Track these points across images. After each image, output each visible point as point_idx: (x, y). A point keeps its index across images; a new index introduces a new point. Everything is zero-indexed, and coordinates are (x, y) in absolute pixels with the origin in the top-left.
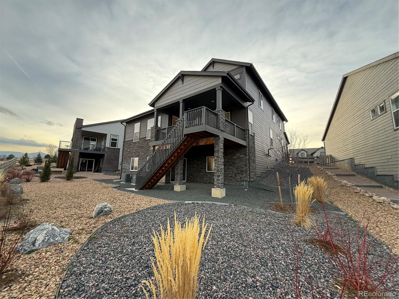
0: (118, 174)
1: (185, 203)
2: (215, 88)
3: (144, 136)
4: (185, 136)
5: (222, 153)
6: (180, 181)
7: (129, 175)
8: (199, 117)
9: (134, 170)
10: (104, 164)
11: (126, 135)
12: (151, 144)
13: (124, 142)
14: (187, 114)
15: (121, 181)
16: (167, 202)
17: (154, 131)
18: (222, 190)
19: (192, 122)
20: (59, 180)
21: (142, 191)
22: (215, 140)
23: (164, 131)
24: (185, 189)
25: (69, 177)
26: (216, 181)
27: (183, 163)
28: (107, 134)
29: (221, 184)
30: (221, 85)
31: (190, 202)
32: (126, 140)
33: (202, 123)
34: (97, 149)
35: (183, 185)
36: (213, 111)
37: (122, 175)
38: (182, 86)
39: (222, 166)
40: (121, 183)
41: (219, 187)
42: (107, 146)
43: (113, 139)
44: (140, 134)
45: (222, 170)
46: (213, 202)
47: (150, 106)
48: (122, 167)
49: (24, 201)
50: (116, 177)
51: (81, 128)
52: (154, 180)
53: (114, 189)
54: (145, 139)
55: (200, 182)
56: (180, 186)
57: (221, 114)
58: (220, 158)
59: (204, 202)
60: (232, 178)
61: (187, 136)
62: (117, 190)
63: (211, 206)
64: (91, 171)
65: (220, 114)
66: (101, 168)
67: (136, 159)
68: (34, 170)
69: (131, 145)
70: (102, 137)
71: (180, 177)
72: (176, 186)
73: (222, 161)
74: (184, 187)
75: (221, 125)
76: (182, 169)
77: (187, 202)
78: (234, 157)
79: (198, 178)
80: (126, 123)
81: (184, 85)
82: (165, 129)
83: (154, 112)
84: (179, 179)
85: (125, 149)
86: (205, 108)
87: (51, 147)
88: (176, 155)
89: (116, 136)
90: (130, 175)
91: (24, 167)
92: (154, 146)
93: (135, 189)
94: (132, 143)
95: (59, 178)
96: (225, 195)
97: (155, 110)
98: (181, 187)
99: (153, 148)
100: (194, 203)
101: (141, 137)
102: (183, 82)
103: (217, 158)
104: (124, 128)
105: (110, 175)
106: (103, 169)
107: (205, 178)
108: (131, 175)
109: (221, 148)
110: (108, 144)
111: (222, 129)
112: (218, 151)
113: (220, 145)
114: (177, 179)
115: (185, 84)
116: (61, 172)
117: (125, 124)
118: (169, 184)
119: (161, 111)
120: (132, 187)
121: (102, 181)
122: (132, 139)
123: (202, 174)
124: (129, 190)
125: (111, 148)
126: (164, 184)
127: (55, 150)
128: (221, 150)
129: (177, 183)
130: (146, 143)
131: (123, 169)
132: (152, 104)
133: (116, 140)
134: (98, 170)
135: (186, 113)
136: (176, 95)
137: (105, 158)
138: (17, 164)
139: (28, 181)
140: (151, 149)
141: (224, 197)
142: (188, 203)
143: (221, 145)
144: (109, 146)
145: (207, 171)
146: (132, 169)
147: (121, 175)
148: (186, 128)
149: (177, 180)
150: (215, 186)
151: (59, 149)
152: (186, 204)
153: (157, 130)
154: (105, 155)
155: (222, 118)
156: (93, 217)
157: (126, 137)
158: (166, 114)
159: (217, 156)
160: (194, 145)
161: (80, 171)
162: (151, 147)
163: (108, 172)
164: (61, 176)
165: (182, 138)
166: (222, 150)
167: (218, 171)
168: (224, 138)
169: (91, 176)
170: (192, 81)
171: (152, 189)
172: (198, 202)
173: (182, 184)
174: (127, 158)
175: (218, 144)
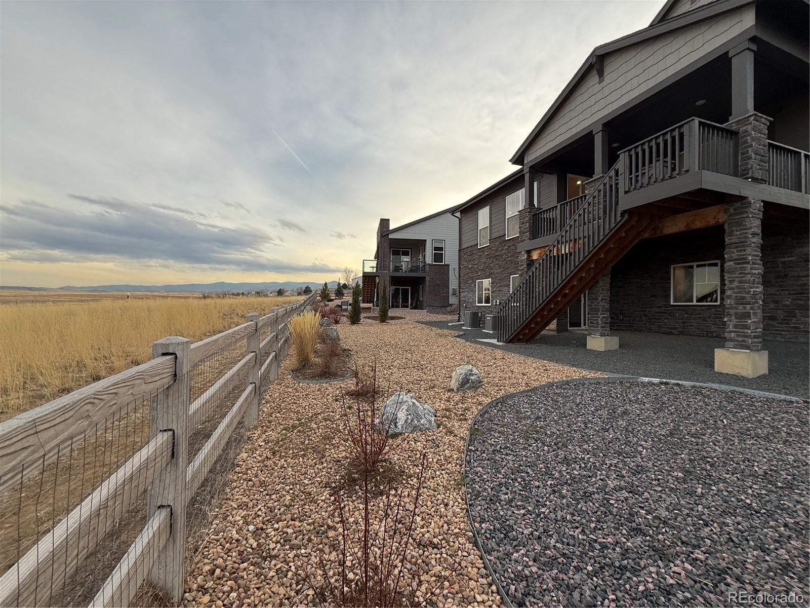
0: (450, 313)
1: (639, 380)
2: (728, 52)
3: (501, 234)
4: (622, 214)
5: (757, 247)
6: (603, 327)
7: (476, 313)
8: (666, 156)
9: (484, 304)
10: (425, 296)
11: (463, 236)
12: (522, 247)
13: (459, 250)
14: (631, 156)
15: (463, 325)
16: (586, 373)
17: (528, 218)
18: (756, 356)
19: (640, 173)
20: (370, 321)
21: (511, 345)
22: (725, 211)
23: (551, 215)
24: (616, 346)
25: (383, 318)
26: (731, 328)
27: (609, 285)
28: (426, 240)
29: (755, 337)
30: (754, 33)
31: (656, 380)
32: (464, 246)
33: (685, 169)
34: (415, 269)
35: (611, 337)
36: (723, 126)
37: (461, 314)
38: (598, 87)
39: (757, 287)
40: (463, 328)
41: (748, 348)
42: (427, 263)
43: (436, 249)
44: (491, 230)
45: (758, 297)
46: (732, 388)
47: (513, 164)
48: (459, 298)
49: (347, 352)
50: (449, 317)
51: (388, 235)
52: (536, 324)
53: (458, 339)
54: (502, 238)
55: (650, 330)
56: (603, 338)
57: (754, 129)
58: (748, 263)
59: (701, 384)
60: (774, 323)
61: (629, 215)
62: (464, 341)
63: (730, 398)
64: (407, 307)
65: (749, 127)
66: (421, 302)
67: (487, 283)
68: (338, 306)
69: (474, 255)
70: (417, 246)
71: (603, 317)
72: (591, 339)
73: (756, 272)
74: (613, 342)
75: (754, 163)
76: (606, 299)
77: (646, 379)
78: (783, 260)
79: (642, 321)
80: (461, 212)
81: (605, 83)
82: (553, 208)
83: (523, 176)
84: (600, 323)
85: (464, 265)
86: (697, 121)
87: (347, 272)
88: (593, 266)
89: (441, 241)
90: (478, 313)
91: (327, 303)
92: (529, 252)
93: (498, 341)
94: (476, 251)
95: (369, 318)
96: (766, 371)
97: (526, 170)
98: (606, 342)
99: (526, 255)
100: (666, 384)
101: (494, 235)
102: (603, 75)
103: (736, 264)
104: (458, 223)
105: (438, 313)
106: (425, 304)
107: (666, 321)
108: (480, 314)
109: (754, 234)
110: (429, 259)
111: (758, 175)
112: (742, 244)
113: (749, 226)
114: (595, 322)
115: (607, 79)
116: (370, 308)
117: (458, 214)
118: (565, 334)
119: (541, 168)
120: (487, 336)
121: (430, 324)
122: (474, 243)
123: (657, 310)
124: (487, 343)
125: (434, 265)
126: (555, 333)
127: (352, 276)
128: (754, 240)
129: (597, 331)
130: (506, 247)
131: (462, 302)
132: (518, 159)
133: (441, 249)
134: (417, 306)
135: (627, 153)
136: (581, 117)
137: (427, 283)
138: (318, 298)
139: (337, 322)
140: (523, 258)
141: (764, 376)
142: (648, 383)
143: (755, 224)
144: (430, 262)
145: (672, 303)
146: (480, 301)
147: (459, 314)
148: (626, 192)
149: (596, 325)
150: (727, 344)
151: (364, 273)
152: (644, 385)
153: (533, 215)
154: (427, 278)
155: (758, 140)
156: (453, 390)
157: (463, 239)
158: (550, 174)
159: (736, 260)
160: (646, 235)
161: (393, 307)
162: (523, 253)
163: (433, 309)
164: (370, 315)
165: (615, 220)
166: (758, 240)
167: (741, 301)
168: (763, 201)
169: (410, 315)
170: (632, 63)
171: (531, 343)
172: (680, 382)
173: (607, 335)
174: (468, 279)
175: (739, 224)
